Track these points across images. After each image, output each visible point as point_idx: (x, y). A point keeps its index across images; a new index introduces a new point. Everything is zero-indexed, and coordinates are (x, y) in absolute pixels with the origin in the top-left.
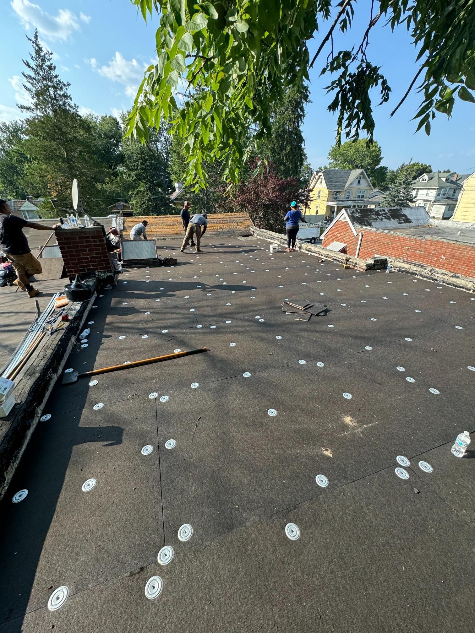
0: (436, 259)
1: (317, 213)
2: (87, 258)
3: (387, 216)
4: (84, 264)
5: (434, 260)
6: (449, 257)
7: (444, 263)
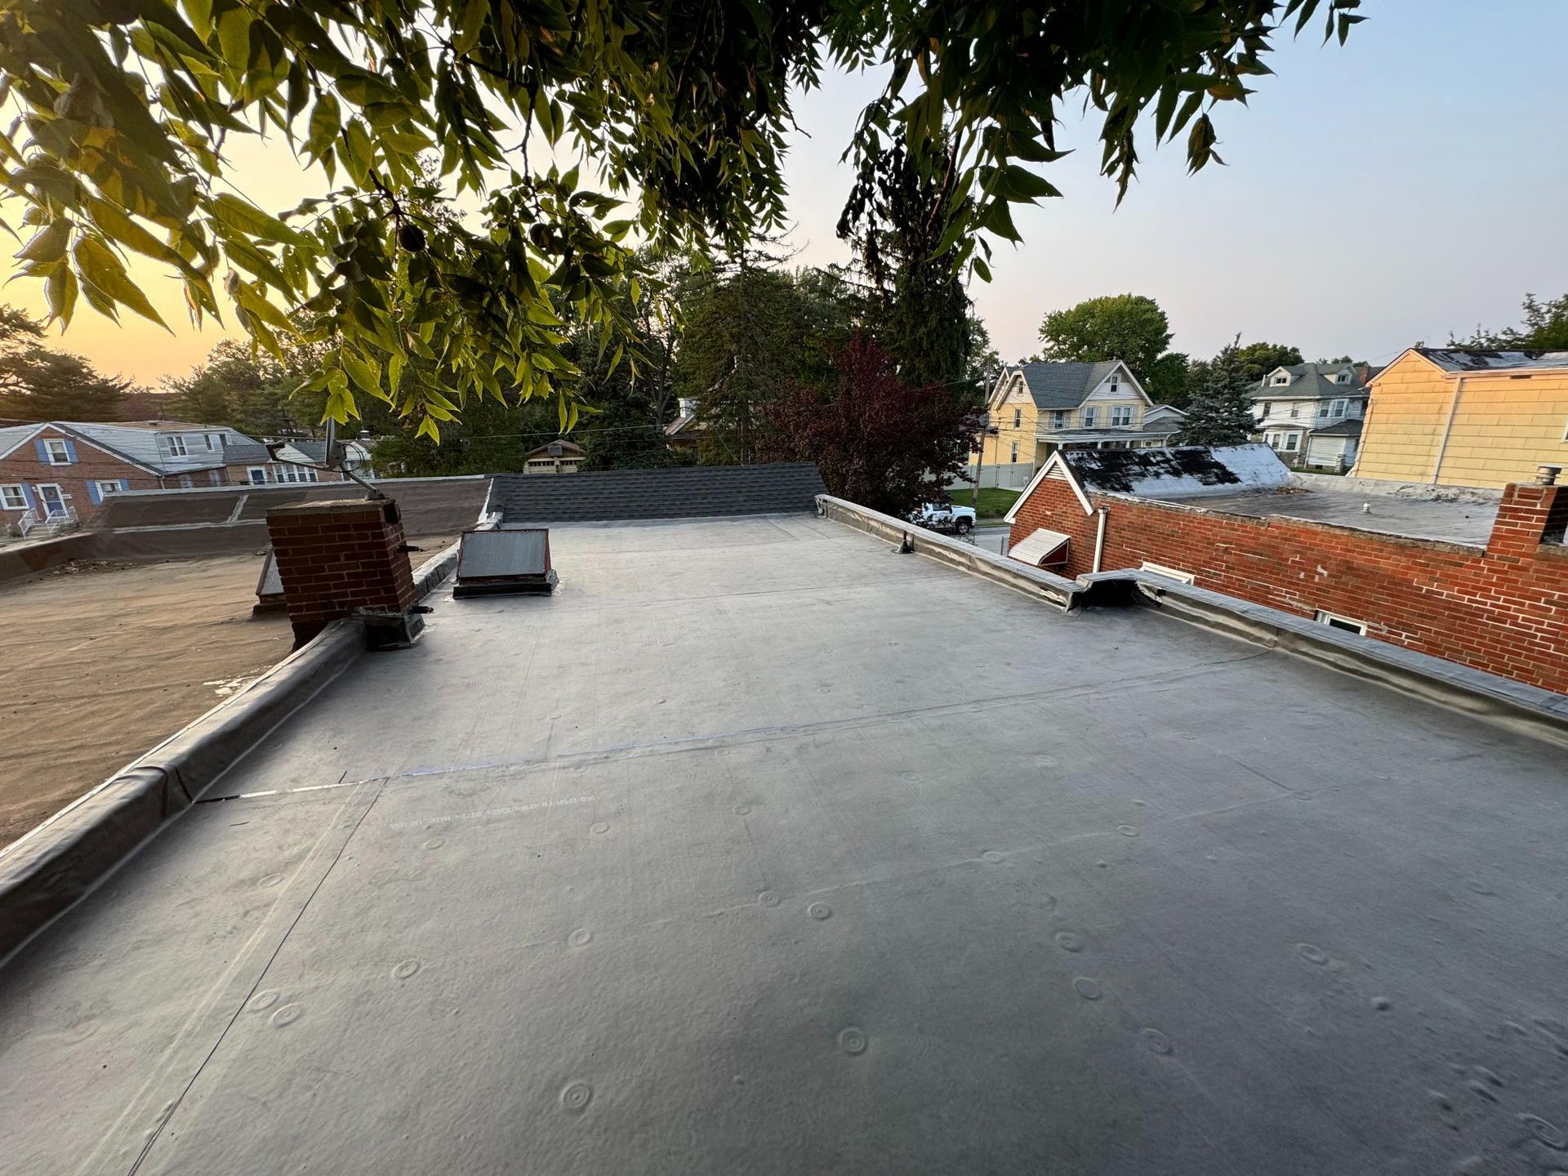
0: (1302, 575)
1: (1014, 460)
2: (341, 577)
3: (1172, 467)
4: (334, 591)
5: (1299, 579)
6: (1338, 571)
7: (1327, 586)
